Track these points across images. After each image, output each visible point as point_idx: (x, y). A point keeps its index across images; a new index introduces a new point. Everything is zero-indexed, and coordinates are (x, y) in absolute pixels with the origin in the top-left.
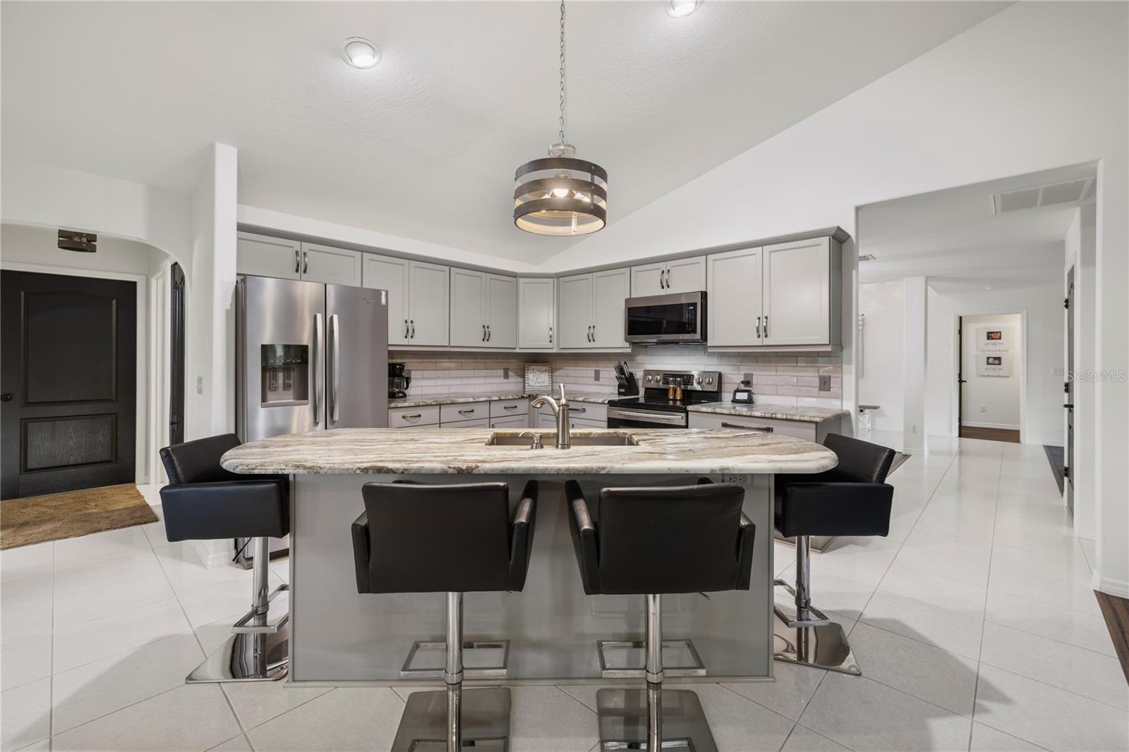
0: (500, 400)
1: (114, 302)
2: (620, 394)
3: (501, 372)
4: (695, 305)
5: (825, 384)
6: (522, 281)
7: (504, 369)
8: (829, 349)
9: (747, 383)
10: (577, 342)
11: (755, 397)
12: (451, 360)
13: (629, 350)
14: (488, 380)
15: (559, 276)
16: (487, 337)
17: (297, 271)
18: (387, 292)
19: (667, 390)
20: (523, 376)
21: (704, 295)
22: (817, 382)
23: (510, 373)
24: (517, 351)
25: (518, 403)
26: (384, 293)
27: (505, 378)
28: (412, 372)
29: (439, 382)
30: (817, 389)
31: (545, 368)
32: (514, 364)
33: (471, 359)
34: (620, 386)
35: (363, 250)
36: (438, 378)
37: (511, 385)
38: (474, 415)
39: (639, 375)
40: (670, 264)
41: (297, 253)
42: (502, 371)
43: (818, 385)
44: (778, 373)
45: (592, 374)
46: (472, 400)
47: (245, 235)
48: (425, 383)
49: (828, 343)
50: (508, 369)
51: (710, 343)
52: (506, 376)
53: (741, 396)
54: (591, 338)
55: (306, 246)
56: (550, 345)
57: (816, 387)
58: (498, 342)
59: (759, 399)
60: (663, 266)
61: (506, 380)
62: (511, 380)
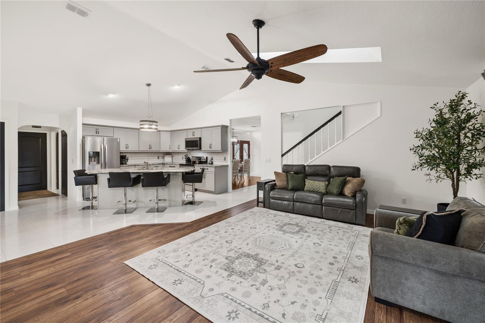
0: (153, 164)
1: (40, 139)
2: (186, 162)
4: (198, 141)
5: (225, 159)
6: (161, 132)
8: (221, 151)
9: (212, 159)
10: (176, 149)
13: (187, 151)
14: (153, 160)
15: (172, 131)
16: (150, 148)
17: (96, 133)
18: (119, 139)
19: (195, 161)
20: (164, 158)
21: (200, 138)
22: (223, 159)
23: (160, 158)
24: (160, 151)
25: (159, 165)
26: (118, 139)
28: (129, 158)
29: (137, 160)
31: (170, 156)
32: (161, 155)
34: (186, 161)
35: (113, 127)
36: (137, 159)
37: (160, 161)
39: (191, 158)
40: (195, 130)
41: (96, 129)
42: (157, 157)
44: (217, 157)
45: (182, 157)
47: (84, 126)
48: (132, 160)
49: (221, 150)
50: (159, 156)
51: (202, 150)
52: (158, 158)
53: (210, 162)
54: (179, 148)
55: (99, 127)
56: (170, 150)
58: (154, 149)
59: (214, 163)
60: (193, 130)
61: (158, 160)
62: (160, 159)
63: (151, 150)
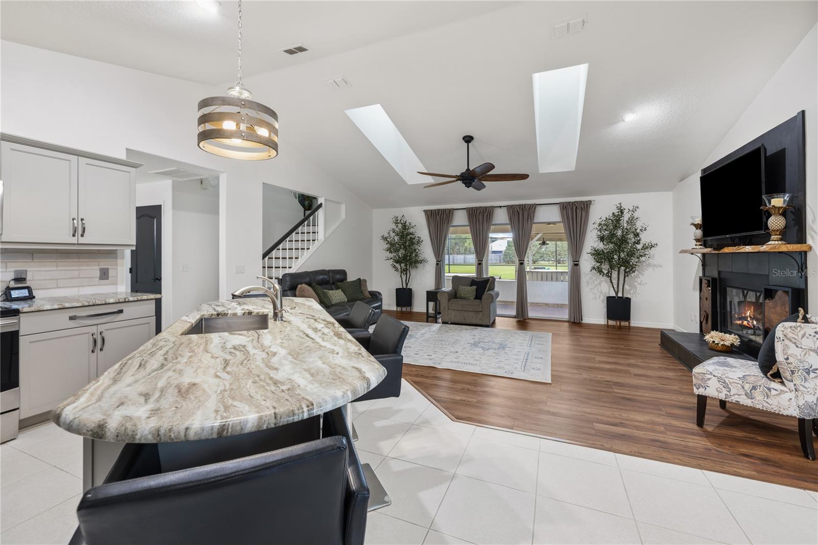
5: (104, 275)
9: (21, 280)
11: (35, 293)
22: (98, 274)
30: (98, 279)
43: (99, 276)
44: (59, 268)
51: (4, 238)
53: (15, 294)
57: (97, 277)
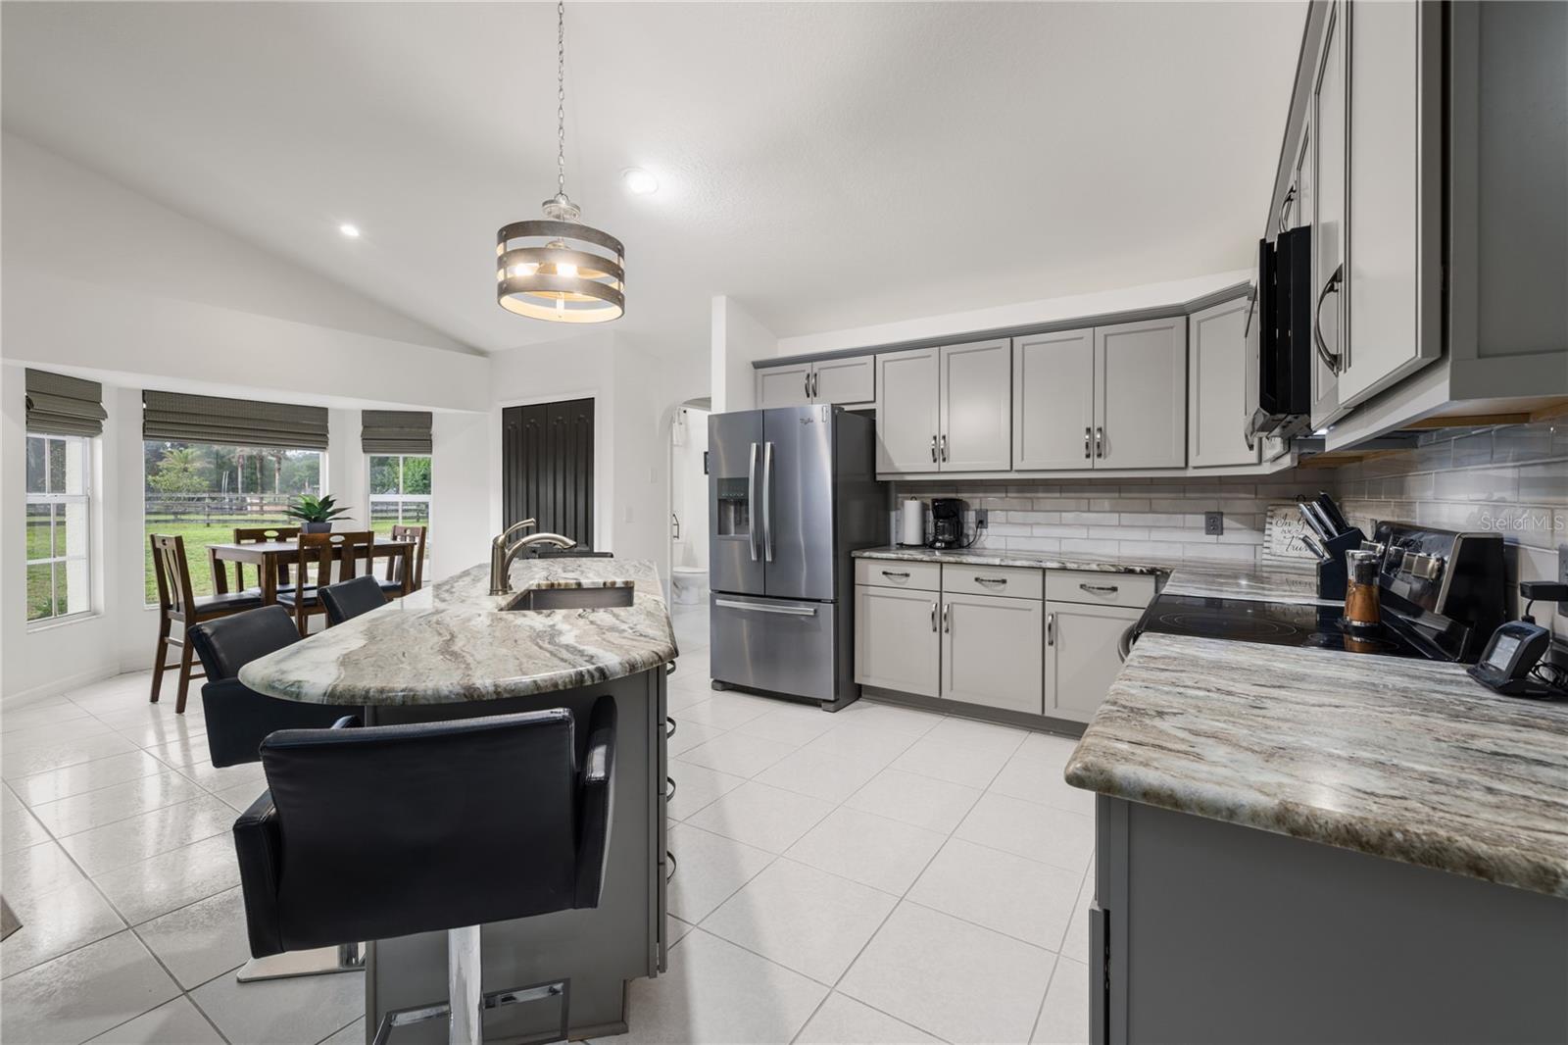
3: (1201, 520)
7: (1207, 513)
12: (1064, 495)
14: (1156, 535)
16: (1096, 447)
17: (807, 395)
20: (1263, 530)
23: (1227, 522)
27: (1208, 532)
28: (990, 514)
29: (1038, 531)
32: (1245, 503)
33: (1113, 492)
35: (877, 351)
38: (1007, 589)
41: (806, 375)
42: (1203, 517)
46: (997, 561)
47: (764, 371)
50: (1222, 514)
52: (1213, 528)
58: (1127, 455)
61: (1213, 538)
62: (1227, 537)
63: (1099, 463)
